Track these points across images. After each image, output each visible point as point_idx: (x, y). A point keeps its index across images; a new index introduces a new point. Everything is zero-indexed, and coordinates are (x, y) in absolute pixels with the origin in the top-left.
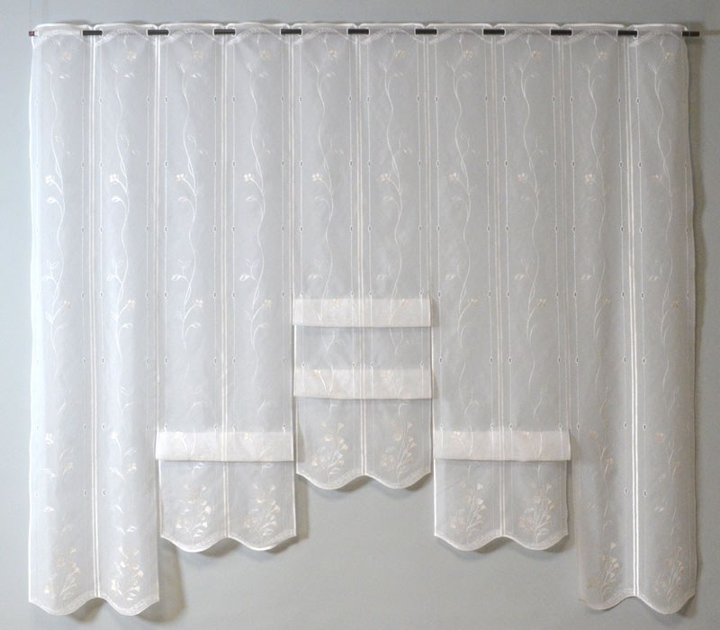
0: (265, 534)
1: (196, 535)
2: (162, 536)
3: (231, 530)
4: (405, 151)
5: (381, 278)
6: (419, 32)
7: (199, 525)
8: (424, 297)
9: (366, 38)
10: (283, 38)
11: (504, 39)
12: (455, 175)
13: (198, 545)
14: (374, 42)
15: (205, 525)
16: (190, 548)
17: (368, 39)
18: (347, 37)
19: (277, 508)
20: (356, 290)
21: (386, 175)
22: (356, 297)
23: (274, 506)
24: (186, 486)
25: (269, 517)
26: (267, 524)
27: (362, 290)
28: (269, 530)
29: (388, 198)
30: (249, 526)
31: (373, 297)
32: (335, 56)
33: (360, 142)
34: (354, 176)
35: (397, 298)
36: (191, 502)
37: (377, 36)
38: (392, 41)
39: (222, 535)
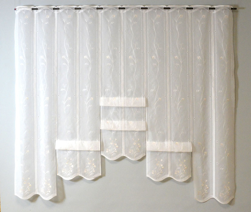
1: (69, 174)
2: (58, 175)
3: (80, 173)
4: (137, 48)
5: (129, 90)
6: (142, 8)
7: (69, 171)
8: (143, 97)
10: (97, 11)
11: (170, 11)
12: (154, 56)
13: (69, 178)
14: (127, 12)
16: (67, 179)
17: (125, 11)
18: (118, 10)
19: (95, 166)
20: (121, 95)
21: (131, 56)
22: (121, 97)
24: (65, 158)
25: (92, 169)
26: (92, 171)
27: (123, 94)
28: (92, 173)
29: (131, 64)
30: (86, 172)
31: (126, 97)
32: (114, 17)
33: (122, 45)
34: (120, 57)
35: (134, 97)
36: (67, 163)
37: (128, 10)
38: (133, 12)
39: (77, 175)
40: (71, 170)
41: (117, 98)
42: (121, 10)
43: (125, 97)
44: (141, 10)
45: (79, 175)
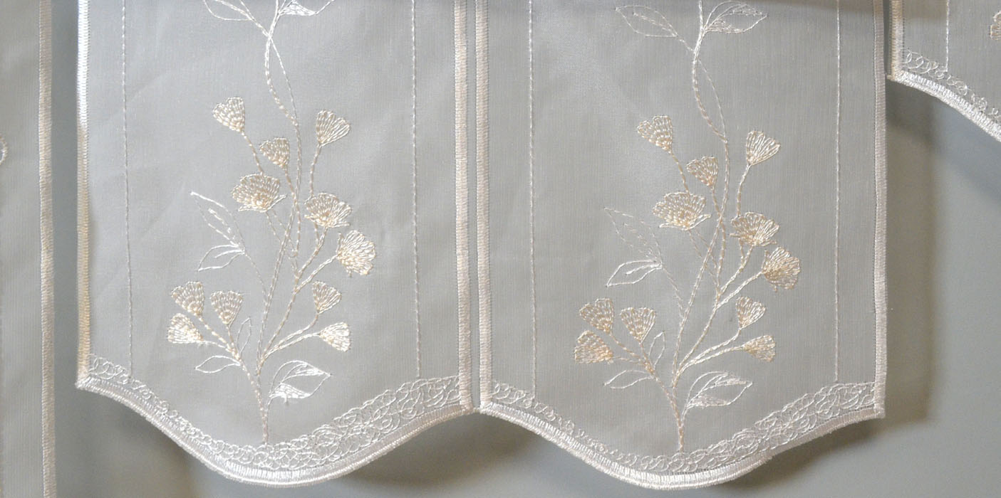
0: (694, 403)
1: (284, 392)
2: (83, 381)
3: (495, 376)
7: (301, 335)
13: (293, 446)
15: (337, 336)
16: (252, 462)
19: (779, 260)
23: (761, 253)
24: (226, 117)
25: (731, 316)
26: (716, 351)
28: (723, 379)
30: (603, 356)
36: (255, 205)
39: (439, 401)
40: (323, 321)
45: (485, 407)
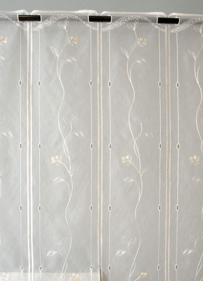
4: (77, 134)
5: (52, 253)
6: (93, 19)
8: (95, 271)
9: (37, 25)
12: (127, 157)
14: (46, 28)
17: (40, 25)
18: (18, 24)
20: (26, 265)
21: (57, 157)
22: (26, 271)
27: (31, 265)
29: (58, 180)
31: (43, 271)
32: (5, 42)
33: (29, 125)
34: (24, 157)
35: (67, 272)
37: (48, 23)
38: (65, 28)
41: (15, 275)
42: (28, 25)
43: (38, 271)
44: (90, 25)
